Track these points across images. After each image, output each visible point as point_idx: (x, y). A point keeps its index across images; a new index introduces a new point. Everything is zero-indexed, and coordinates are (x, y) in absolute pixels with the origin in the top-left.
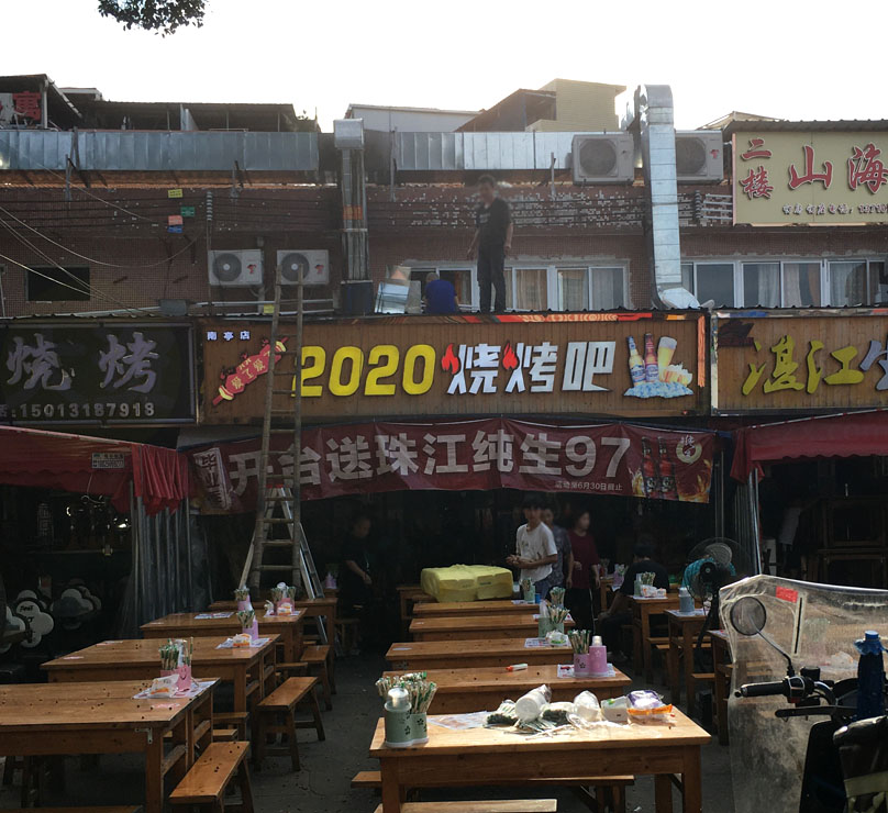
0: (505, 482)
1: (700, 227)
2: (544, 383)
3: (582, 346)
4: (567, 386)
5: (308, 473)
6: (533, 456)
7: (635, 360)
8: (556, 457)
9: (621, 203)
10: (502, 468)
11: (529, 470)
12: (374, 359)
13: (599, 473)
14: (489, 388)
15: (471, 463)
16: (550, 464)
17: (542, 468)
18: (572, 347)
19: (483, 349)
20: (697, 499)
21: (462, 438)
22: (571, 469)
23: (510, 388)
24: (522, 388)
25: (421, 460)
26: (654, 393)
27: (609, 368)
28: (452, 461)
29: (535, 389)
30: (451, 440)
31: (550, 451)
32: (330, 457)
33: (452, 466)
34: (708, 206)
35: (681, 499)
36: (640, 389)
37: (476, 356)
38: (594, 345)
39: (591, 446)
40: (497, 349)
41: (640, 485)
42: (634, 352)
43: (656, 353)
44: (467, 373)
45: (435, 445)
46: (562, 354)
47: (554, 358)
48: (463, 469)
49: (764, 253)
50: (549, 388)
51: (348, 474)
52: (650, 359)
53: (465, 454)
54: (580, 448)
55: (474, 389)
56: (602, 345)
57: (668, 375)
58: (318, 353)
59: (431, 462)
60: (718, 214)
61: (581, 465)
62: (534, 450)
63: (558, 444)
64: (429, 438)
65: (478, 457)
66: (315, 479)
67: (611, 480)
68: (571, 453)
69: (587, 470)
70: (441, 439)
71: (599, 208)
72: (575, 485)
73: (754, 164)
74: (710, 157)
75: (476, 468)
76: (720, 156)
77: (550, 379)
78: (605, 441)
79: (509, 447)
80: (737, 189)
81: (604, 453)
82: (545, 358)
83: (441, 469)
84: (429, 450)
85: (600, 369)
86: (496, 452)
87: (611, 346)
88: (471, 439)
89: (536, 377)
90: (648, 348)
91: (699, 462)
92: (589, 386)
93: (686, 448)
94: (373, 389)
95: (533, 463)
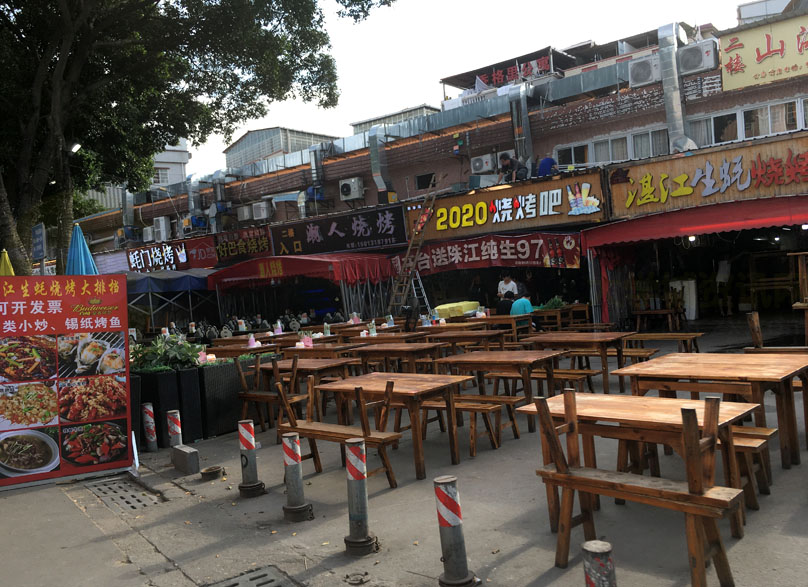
0: (494, 264)
1: (703, 98)
2: (531, 213)
3: (546, 193)
4: (542, 213)
5: (425, 264)
6: (505, 251)
7: (571, 197)
8: (513, 251)
9: (656, 94)
10: (492, 258)
11: (504, 257)
12: (464, 211)
13: (532, 257)
14: (509, 218)
15: (481, 256)
16: (512, 254)
17: (509, 256)
18: (542, 194)
19: (505, 200)
20: (576, 267)
21: (477, 245)
22: (520, 255)
23: (517, 217)
24: (522, 217)
25: (463, 256)
26: (581, 212)
27: (559, 203)
28: (474, 255)
29: (528, 216)
30: (473, 246)
31: (511, 248)
32: (433, 257)
33: (475, 258)
34: (708, 84)
35: (568, 267)
36: (574, 211)
37: (502, 204)
38: (551, 192)
39: (527, 244)
40: (510, 200)
41: (548, 261)
42: (570, 193)
43: (580, 191)
44: (500, 212)
45: (468, 249)
46: (537, 198)
47: (534, 201)
48: (478, 259)
49: (755, 102)
50: (534, 215)
51: (440, 264)
52: (578, 195)
53: (479, 252)
54: (523, 246)
55: (503, 220)
56: (555, 192)
57: (587, 202)
58: (444, 210)
59: (467, 256)
60: (714, 88)
61: (524, 254)
62: (505, 248)
63: (513, 245)
64: (466, 246)
65: (483, 253)
66: (428, 267)
67: (537, 260)
68: (519, 248)
69: (527, 255)
70: (470, 246)
71: (644, 99)
72: (523, 263)
73: (733, 54)
74: (705, 56)
75: (483, 258)
76: (712, 53)
77: (534, 211)
78: (533, 242)
79: (495, 248)
80: (724, 71)
81: (533, 247)
82: (531, 201)
83: (471, 259)
84: (466, 252)
85: (556, 204)
86: (491, 251)
87: (559, 191)
88: (480, 245)
89: (528, 211)
90: (577, 190)
91: (574, 249)
92: (551, 213)
93: (568, 242)
94: (465, 224)
95: (506, 254)
